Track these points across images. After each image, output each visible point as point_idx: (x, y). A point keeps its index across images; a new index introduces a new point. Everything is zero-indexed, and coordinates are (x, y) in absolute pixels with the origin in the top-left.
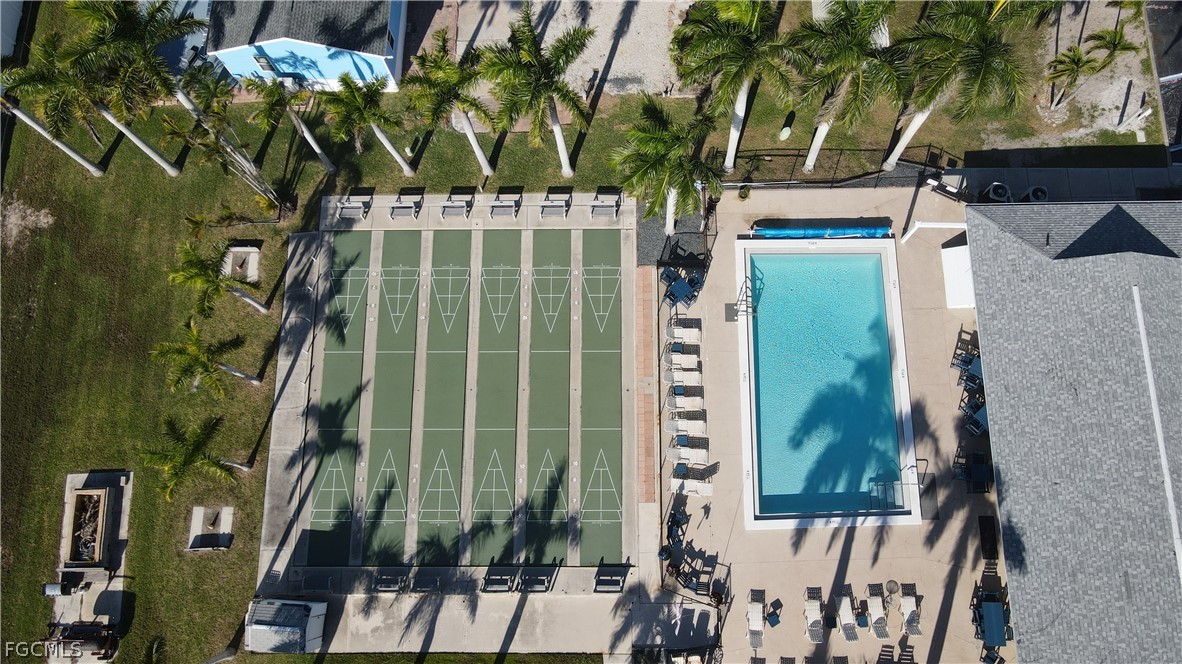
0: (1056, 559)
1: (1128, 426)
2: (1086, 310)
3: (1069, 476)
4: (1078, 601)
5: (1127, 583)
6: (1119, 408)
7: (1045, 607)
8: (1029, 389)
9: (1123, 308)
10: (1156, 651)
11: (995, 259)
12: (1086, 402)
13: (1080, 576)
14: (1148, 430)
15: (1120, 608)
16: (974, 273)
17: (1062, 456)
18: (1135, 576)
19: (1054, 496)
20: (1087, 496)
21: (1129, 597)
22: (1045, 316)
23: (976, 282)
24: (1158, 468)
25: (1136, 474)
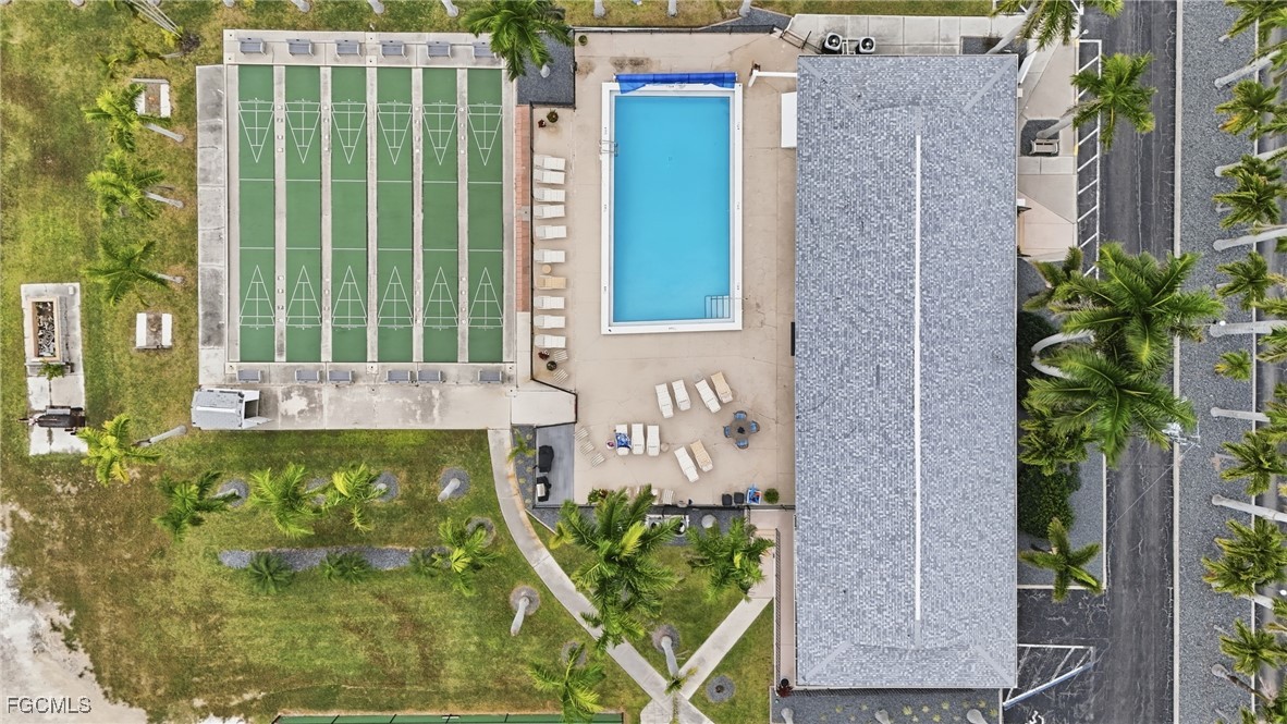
0: (831, 356)
1: (896, 253)
2: (879, 155)
3: (848, 293)
4: (842, 388)
5: (878, 373)
6: (893, 238)
7: (819, 392)
8: (828, 221)
9: (907, 154)
10: (890, 422)
11: (816, 107)
12: (869, 233)
13: (846, 369)
14: (909, 256)
15: (871, 392)
16: (799, 119)
17: (846, 277)
18: (884, 369)
19: (836, 309)
20: (860, 309)
21: (878, 384)
22: (849, 160)
23: (799, 127)
24: (912, 286)
25: (896, 291)
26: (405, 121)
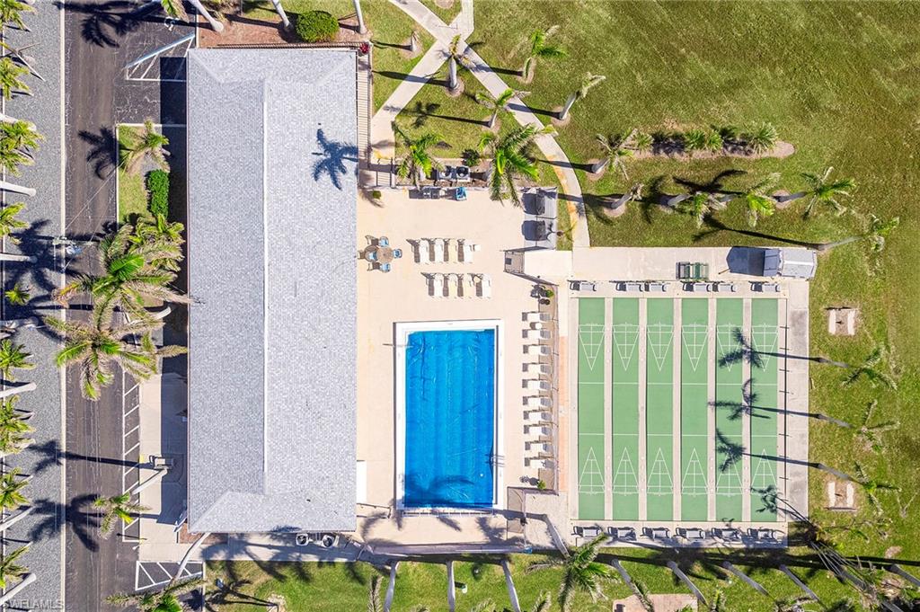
0: (330, 303)
1: (282, 383)
2: (295, 457)
3: (318, 352)
4: (322, 280)
5: (296, 291)
6: (284, 394)
7: (340, 276)
8: (333, 406)
9: (274, 457)
10: (286, 253)
11: (342, 492)
12: (302, 397)
13: (319, 294)
15: (300, 277)
16: (355, 483)
17: (320, 364)
18: (291, 294)
19: (327, 340)
20: (309, 340)
21: (296, 283)
22: (318, 453)
23: (355, 477)
24: (270, 357)
25: (282, 353)
26: (652, 481)
